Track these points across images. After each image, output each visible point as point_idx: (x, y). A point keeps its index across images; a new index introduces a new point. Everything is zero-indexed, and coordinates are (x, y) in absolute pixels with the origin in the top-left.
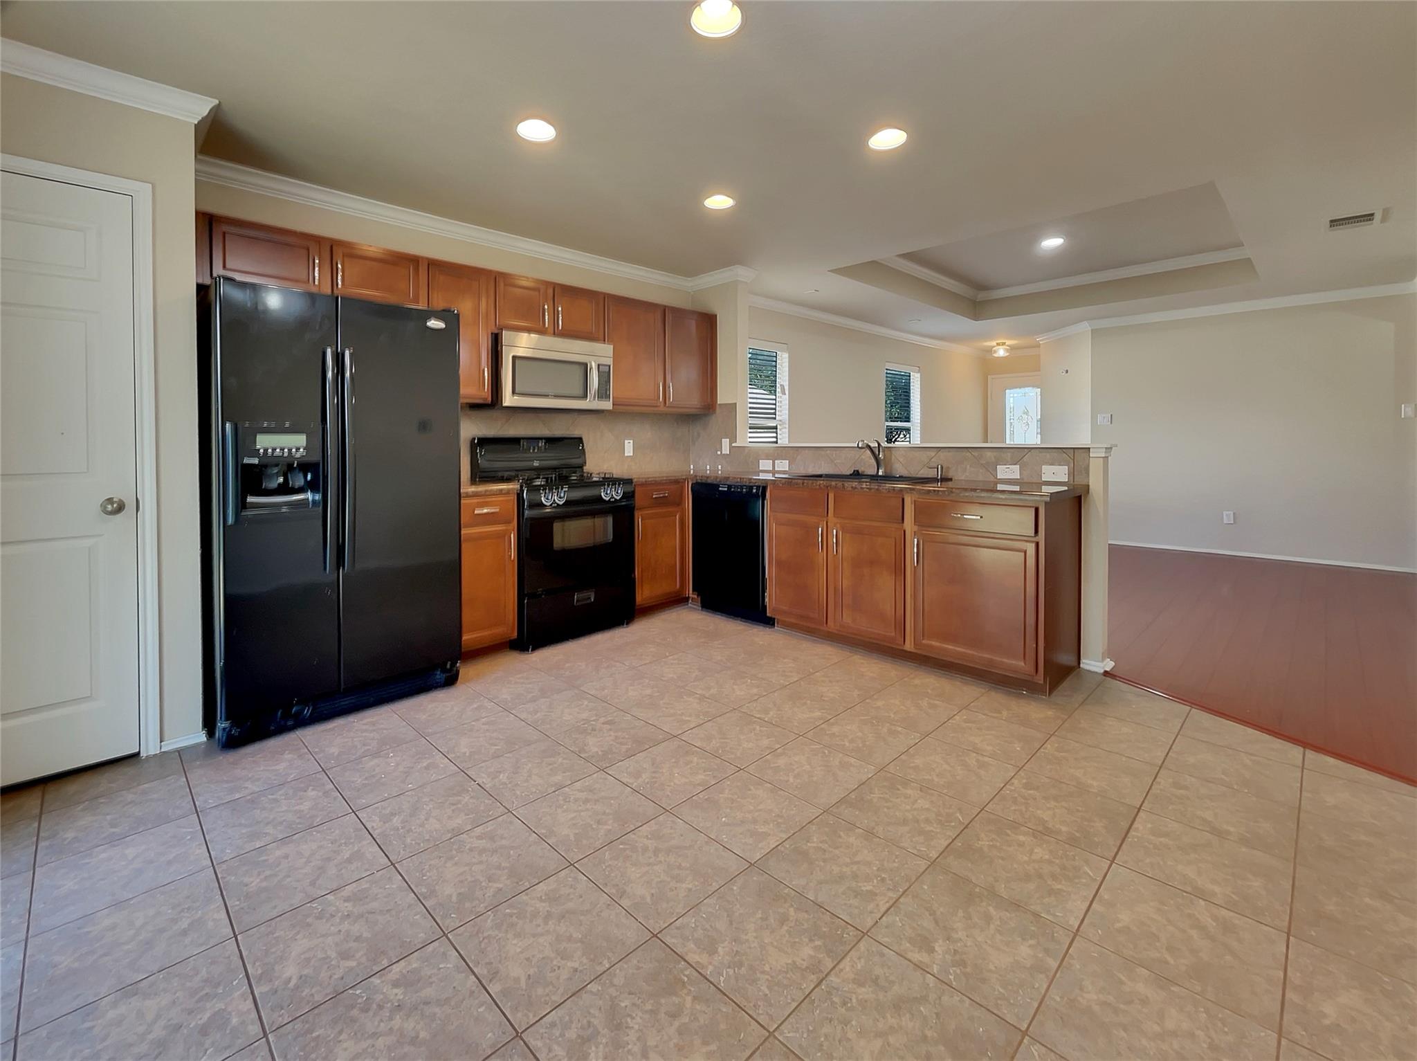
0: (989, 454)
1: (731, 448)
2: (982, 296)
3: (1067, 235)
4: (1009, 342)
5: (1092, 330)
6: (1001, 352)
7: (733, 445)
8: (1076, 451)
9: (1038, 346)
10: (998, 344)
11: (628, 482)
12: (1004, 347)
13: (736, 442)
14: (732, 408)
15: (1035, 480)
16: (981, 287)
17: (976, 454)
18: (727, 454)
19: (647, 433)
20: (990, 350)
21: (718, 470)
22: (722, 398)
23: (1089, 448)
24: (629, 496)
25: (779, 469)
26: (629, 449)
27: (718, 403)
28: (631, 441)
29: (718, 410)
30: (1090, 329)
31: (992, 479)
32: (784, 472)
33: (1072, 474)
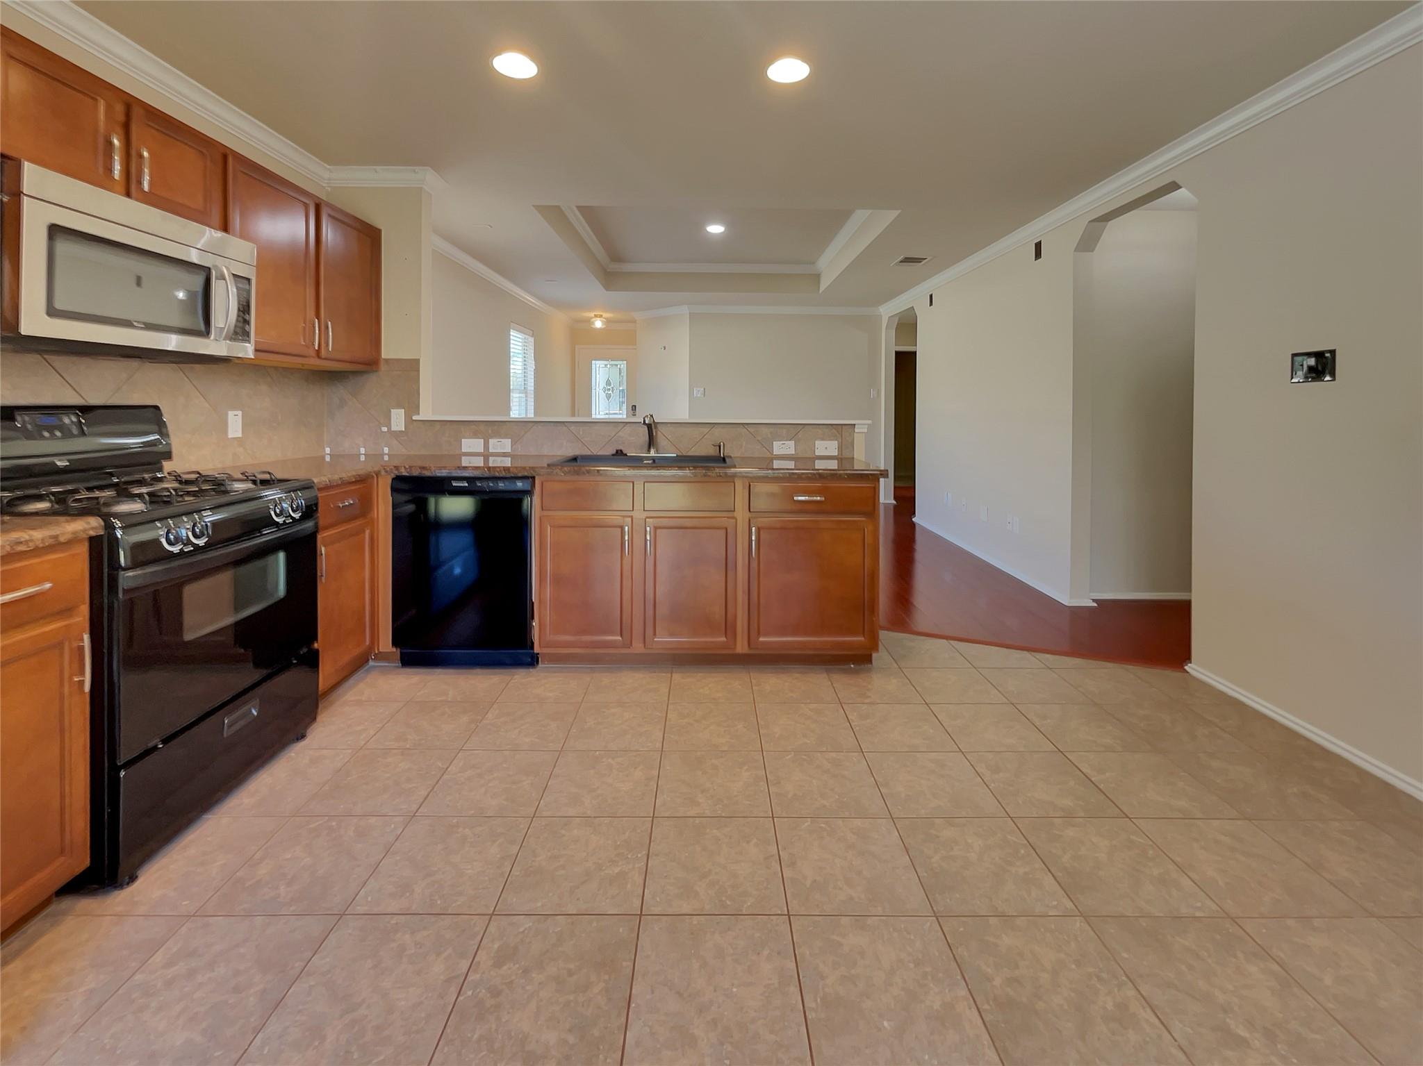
0: (765, 430)
1: (409, 421)
2: (614, 267)
3: (729, 224)
4: (605, 315)
5: (690, 313)
6: (598, 324)
7: (415, 418)
8: (844, 427)
9: (634, 322)
10: (596, 316)
11: (307, 486)
12: (602, 319)
13: (419, 414)
14: (411, 367)
15: (809, 455)
16: (616, 257)
17: (752, 430)
18: (402, 431)
19: (264, 399)
20: (588, 321)
21: (384, 454)
22: (390, 349)
23: (855, 425)
24: (310, 511)
25: (494, 451)
26: (235, 424)
27: (383, 357)
28: (240, 413)
29: (383, 367)
30: (688, 312)
31: (768, 455)
32: (504, 455)
33: (840, 448)
